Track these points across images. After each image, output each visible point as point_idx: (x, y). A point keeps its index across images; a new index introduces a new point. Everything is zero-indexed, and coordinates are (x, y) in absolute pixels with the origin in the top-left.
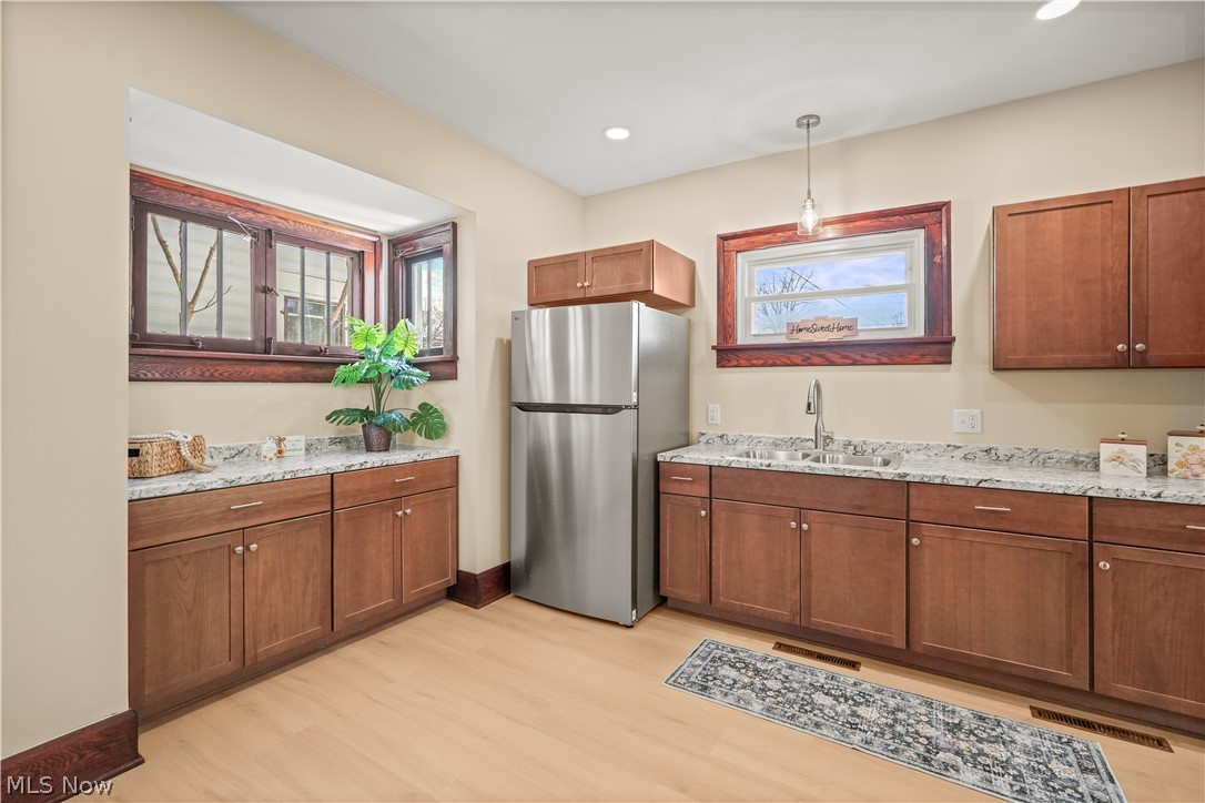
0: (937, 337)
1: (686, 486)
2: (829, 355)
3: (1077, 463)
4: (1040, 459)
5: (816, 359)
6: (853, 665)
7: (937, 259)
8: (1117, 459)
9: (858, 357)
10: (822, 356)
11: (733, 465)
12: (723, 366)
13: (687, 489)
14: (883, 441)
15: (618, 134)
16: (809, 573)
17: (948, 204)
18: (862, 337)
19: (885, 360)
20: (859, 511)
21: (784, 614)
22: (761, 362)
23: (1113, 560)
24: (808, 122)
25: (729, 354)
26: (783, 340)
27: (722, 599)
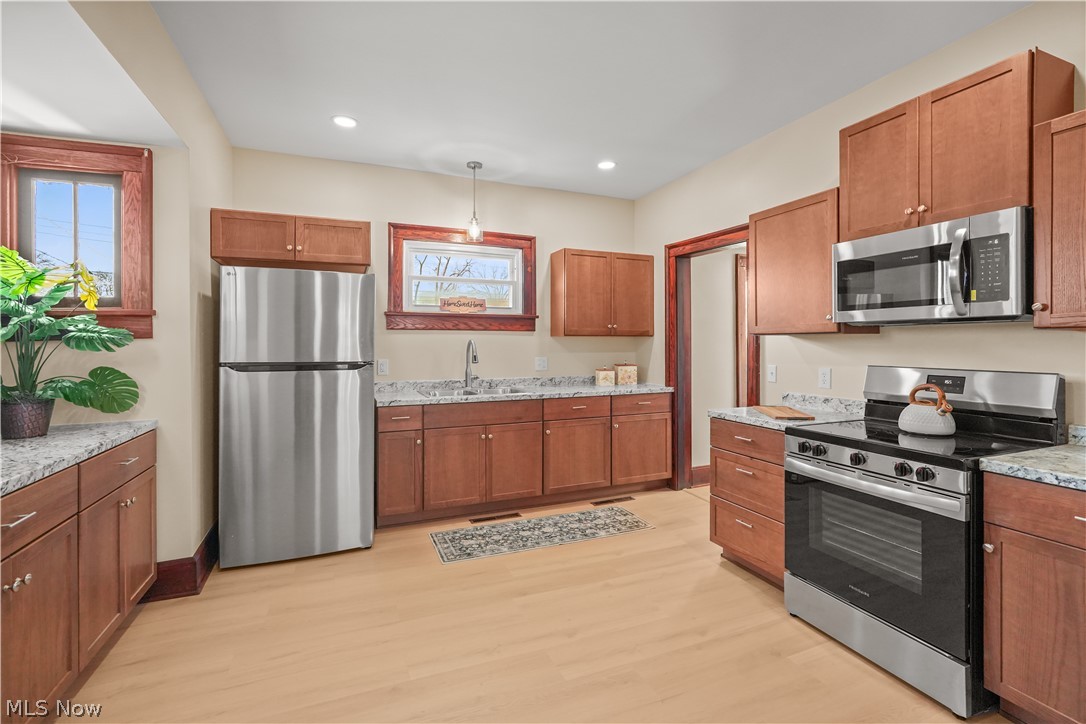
0: (528, 315)
1: (403, 424)
2: (471, 323)
3: (584, 382)
4: (571, 382)
5: (462, 326)
6: (517, 515)
7: (529, 269)
8: (605, 378)
9: (488, 326)
10: (465, 324)
11: (441, 402)
12: (392, 329)
13: (404, 426)
14: (502, 379)
15: (345, 122)
16: (491, 466)
17: (534, 238)
18: (488, 312)
19: (503, 327)
20: (518, 419)
21: (475, 499)
22: (423, 326)
23: (619, 423)
24: (475, 166)
25: (396, 317)
26: (437, 311)
27: (433, 502)
